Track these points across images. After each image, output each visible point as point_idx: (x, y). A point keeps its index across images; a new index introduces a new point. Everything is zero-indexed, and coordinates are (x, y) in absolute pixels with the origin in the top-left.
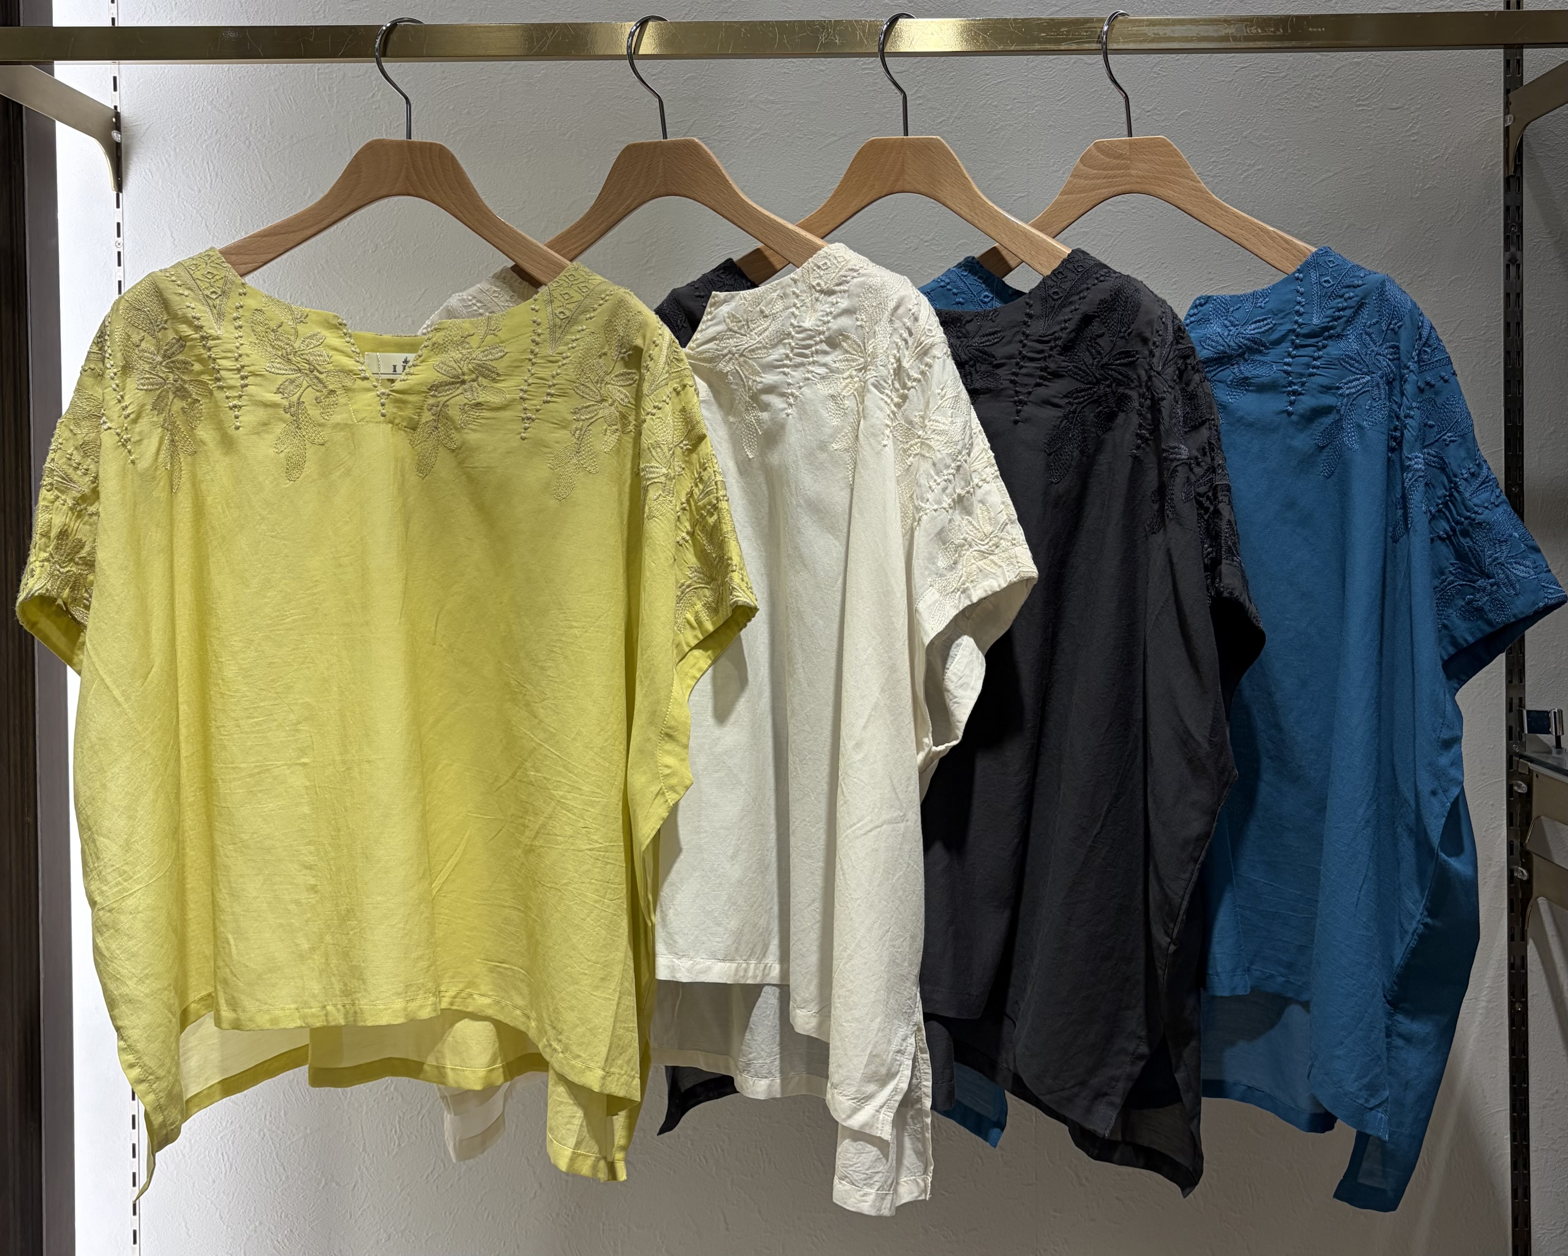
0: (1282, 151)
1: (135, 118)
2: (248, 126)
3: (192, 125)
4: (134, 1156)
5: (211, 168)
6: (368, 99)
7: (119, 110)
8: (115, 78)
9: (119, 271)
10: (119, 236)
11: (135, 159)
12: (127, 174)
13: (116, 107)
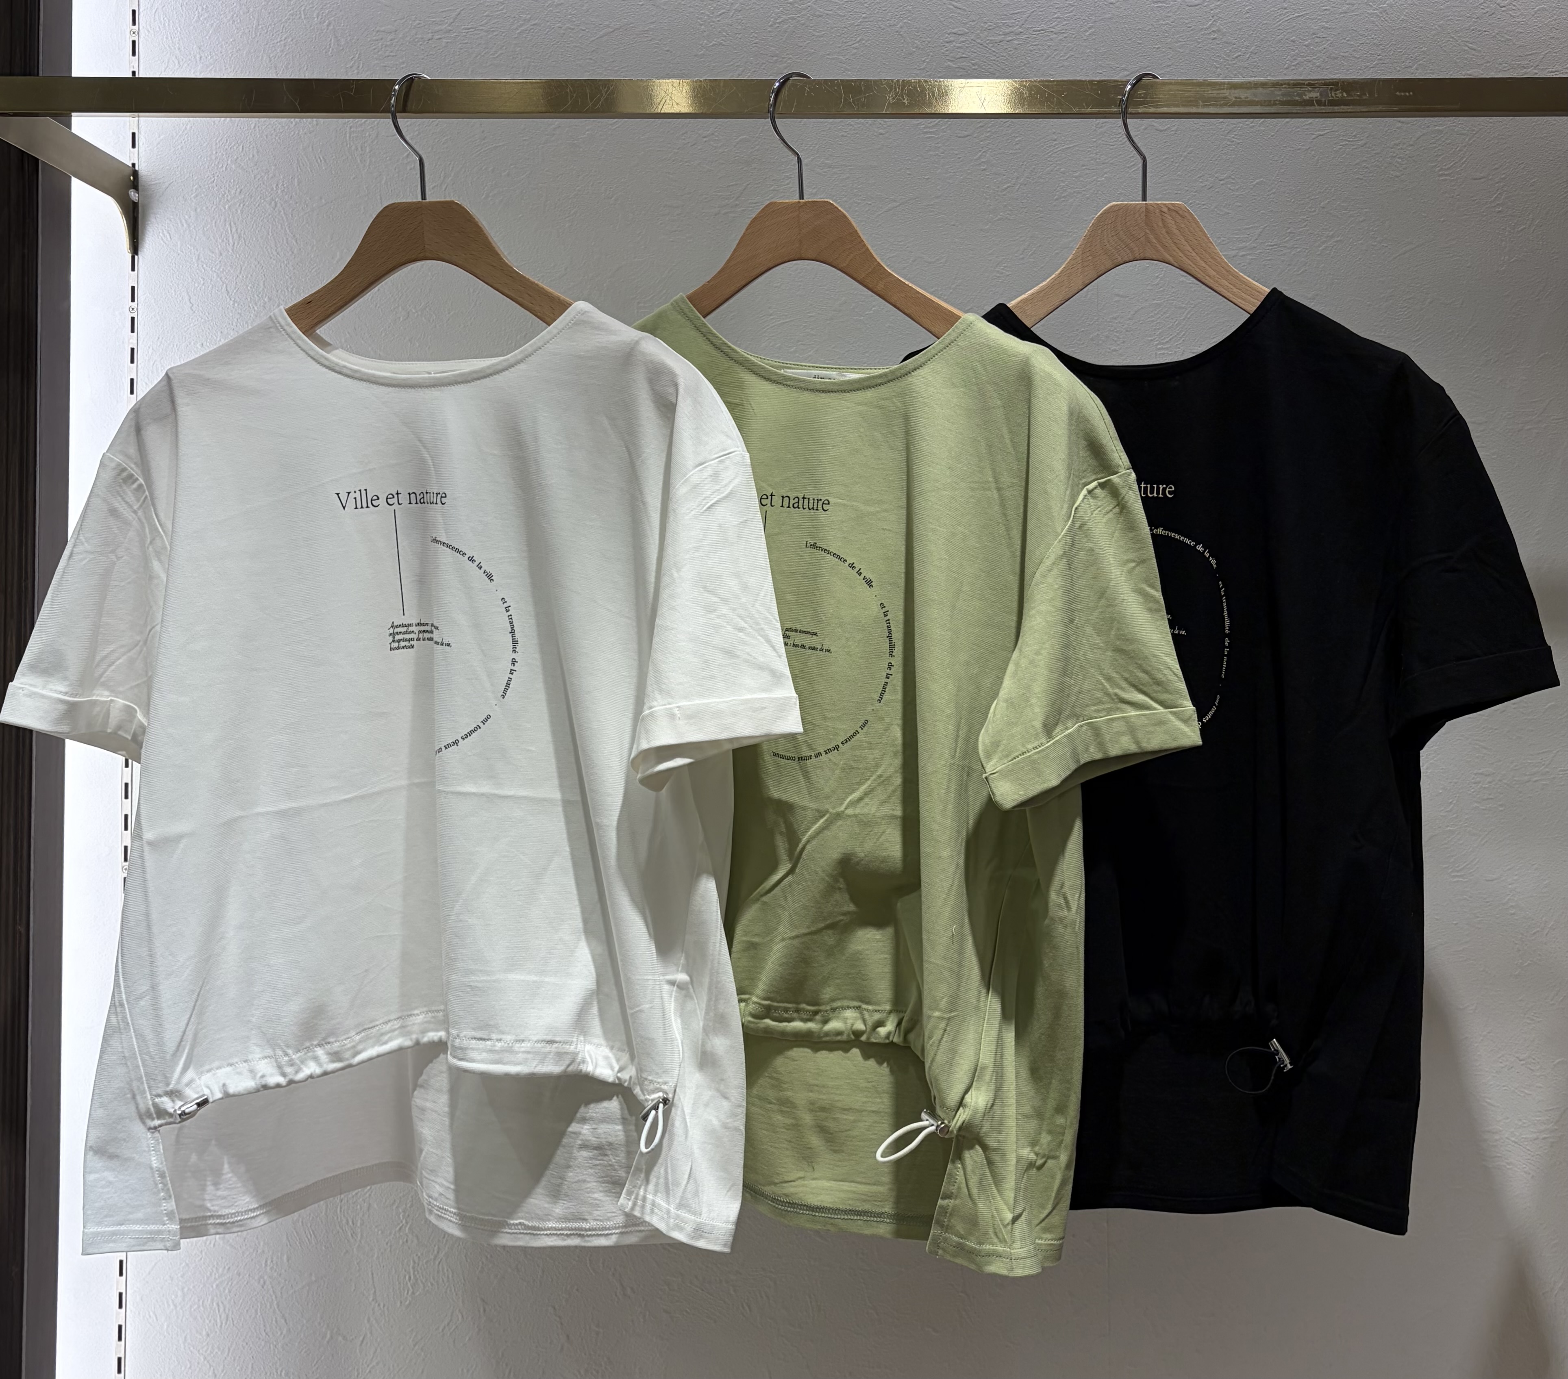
1: (153, 176)
2: (274, 186)
3: (214, 184)
7: (137, 168)
8: (134, 134)
9: (132, 337)
10: (133, 300)
11: (153, 220)
12: (143, 234)
13: (134, 165)
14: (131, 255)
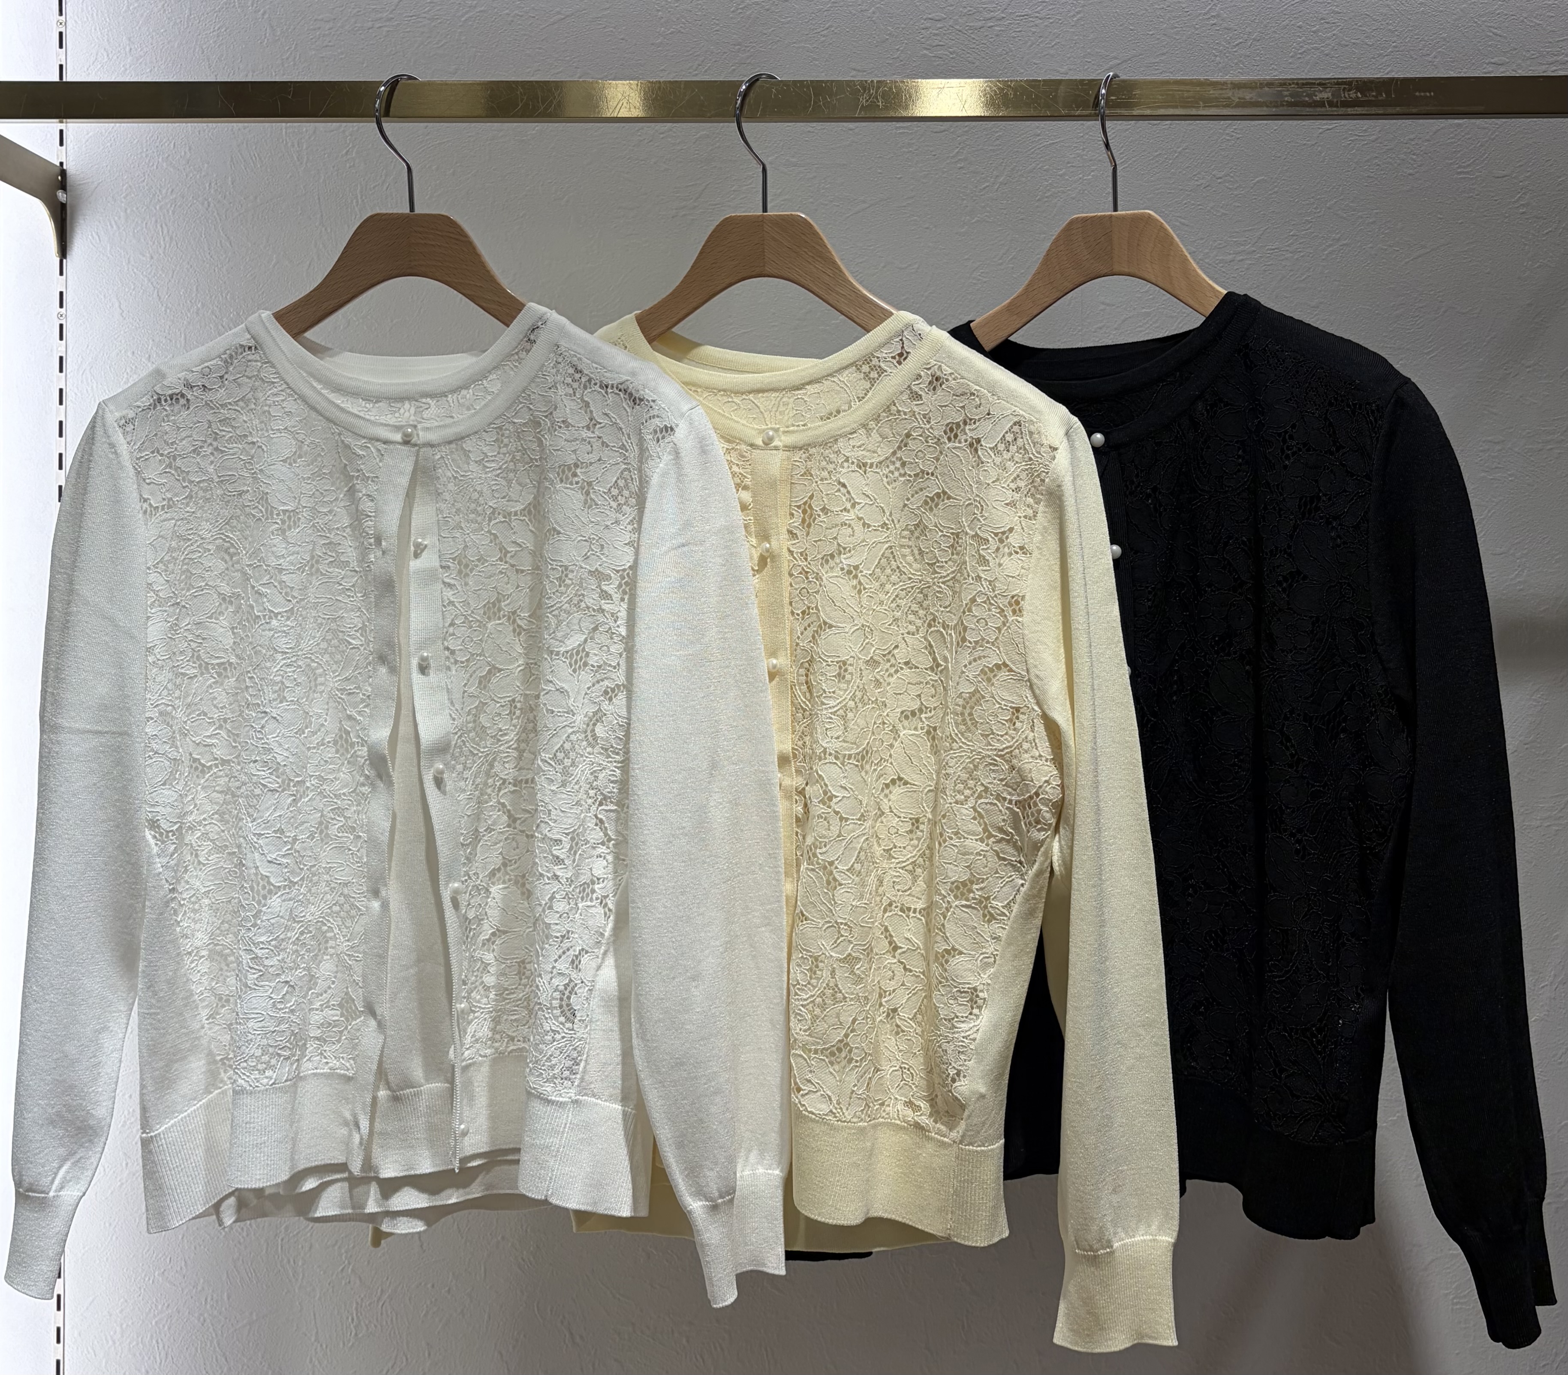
0: (1373, 223)
1: (82, 176)
2: (207, 185)
3: (145, 184)
4: (58, 1341)
5: (165, 232)
6: (342, 156)
7: (65, 167)
8: (61, 132)
9: (60, 345)
10: (61, 306)
11: (82, 222)
12: (72, 237)
13: (61, 164)
14: (58, 259)
